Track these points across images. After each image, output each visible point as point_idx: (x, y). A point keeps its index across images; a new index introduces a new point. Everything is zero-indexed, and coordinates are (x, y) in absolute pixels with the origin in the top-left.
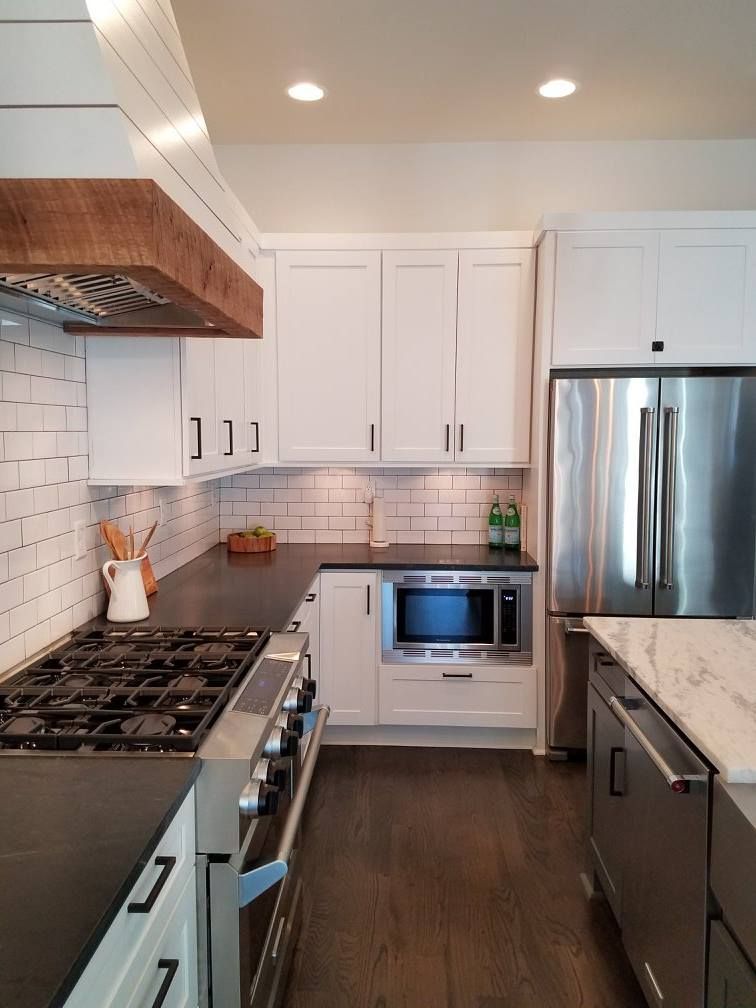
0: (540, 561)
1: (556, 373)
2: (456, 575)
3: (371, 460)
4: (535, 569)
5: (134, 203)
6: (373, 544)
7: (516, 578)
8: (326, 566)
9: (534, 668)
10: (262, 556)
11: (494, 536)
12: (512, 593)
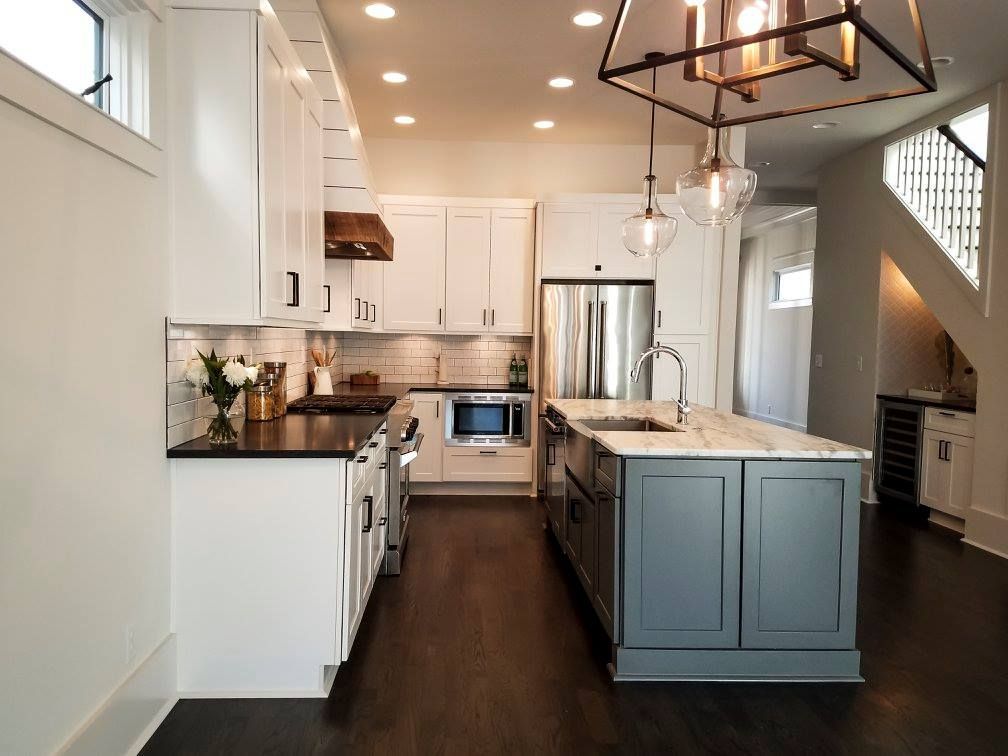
0: (536, 388)
1: (545, 281)
2: (488, 395)
3: (439, 330)
4: (532, 392)
5: (372, 222)
6: (439, 383)
7: (522, 397)
8: (412, 390)
9: (531, 448)
10: (372, 387)
11: (513, 378)
12: (520, 406)
